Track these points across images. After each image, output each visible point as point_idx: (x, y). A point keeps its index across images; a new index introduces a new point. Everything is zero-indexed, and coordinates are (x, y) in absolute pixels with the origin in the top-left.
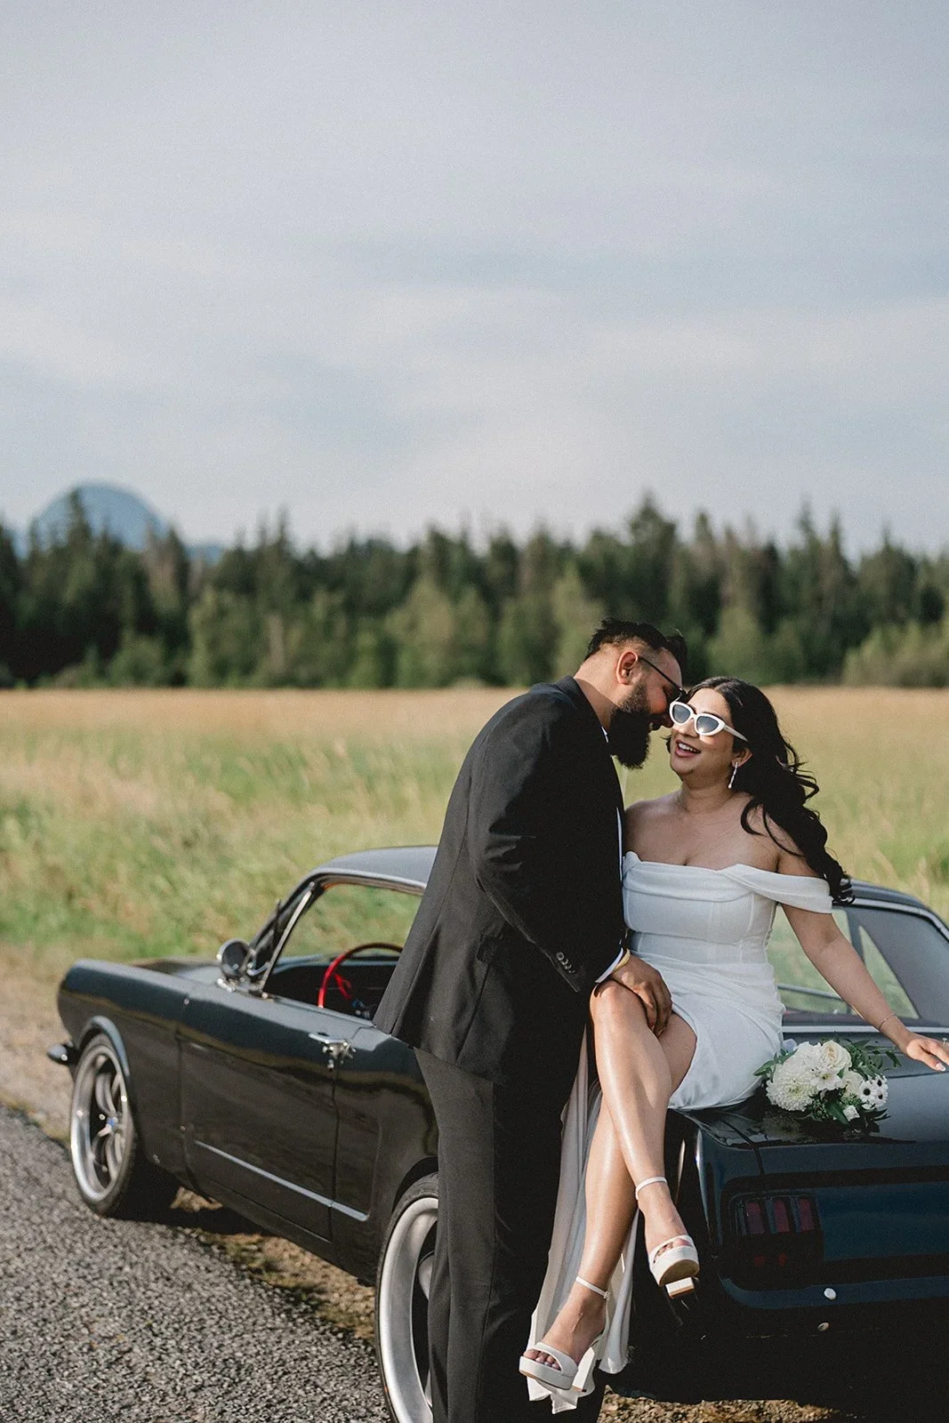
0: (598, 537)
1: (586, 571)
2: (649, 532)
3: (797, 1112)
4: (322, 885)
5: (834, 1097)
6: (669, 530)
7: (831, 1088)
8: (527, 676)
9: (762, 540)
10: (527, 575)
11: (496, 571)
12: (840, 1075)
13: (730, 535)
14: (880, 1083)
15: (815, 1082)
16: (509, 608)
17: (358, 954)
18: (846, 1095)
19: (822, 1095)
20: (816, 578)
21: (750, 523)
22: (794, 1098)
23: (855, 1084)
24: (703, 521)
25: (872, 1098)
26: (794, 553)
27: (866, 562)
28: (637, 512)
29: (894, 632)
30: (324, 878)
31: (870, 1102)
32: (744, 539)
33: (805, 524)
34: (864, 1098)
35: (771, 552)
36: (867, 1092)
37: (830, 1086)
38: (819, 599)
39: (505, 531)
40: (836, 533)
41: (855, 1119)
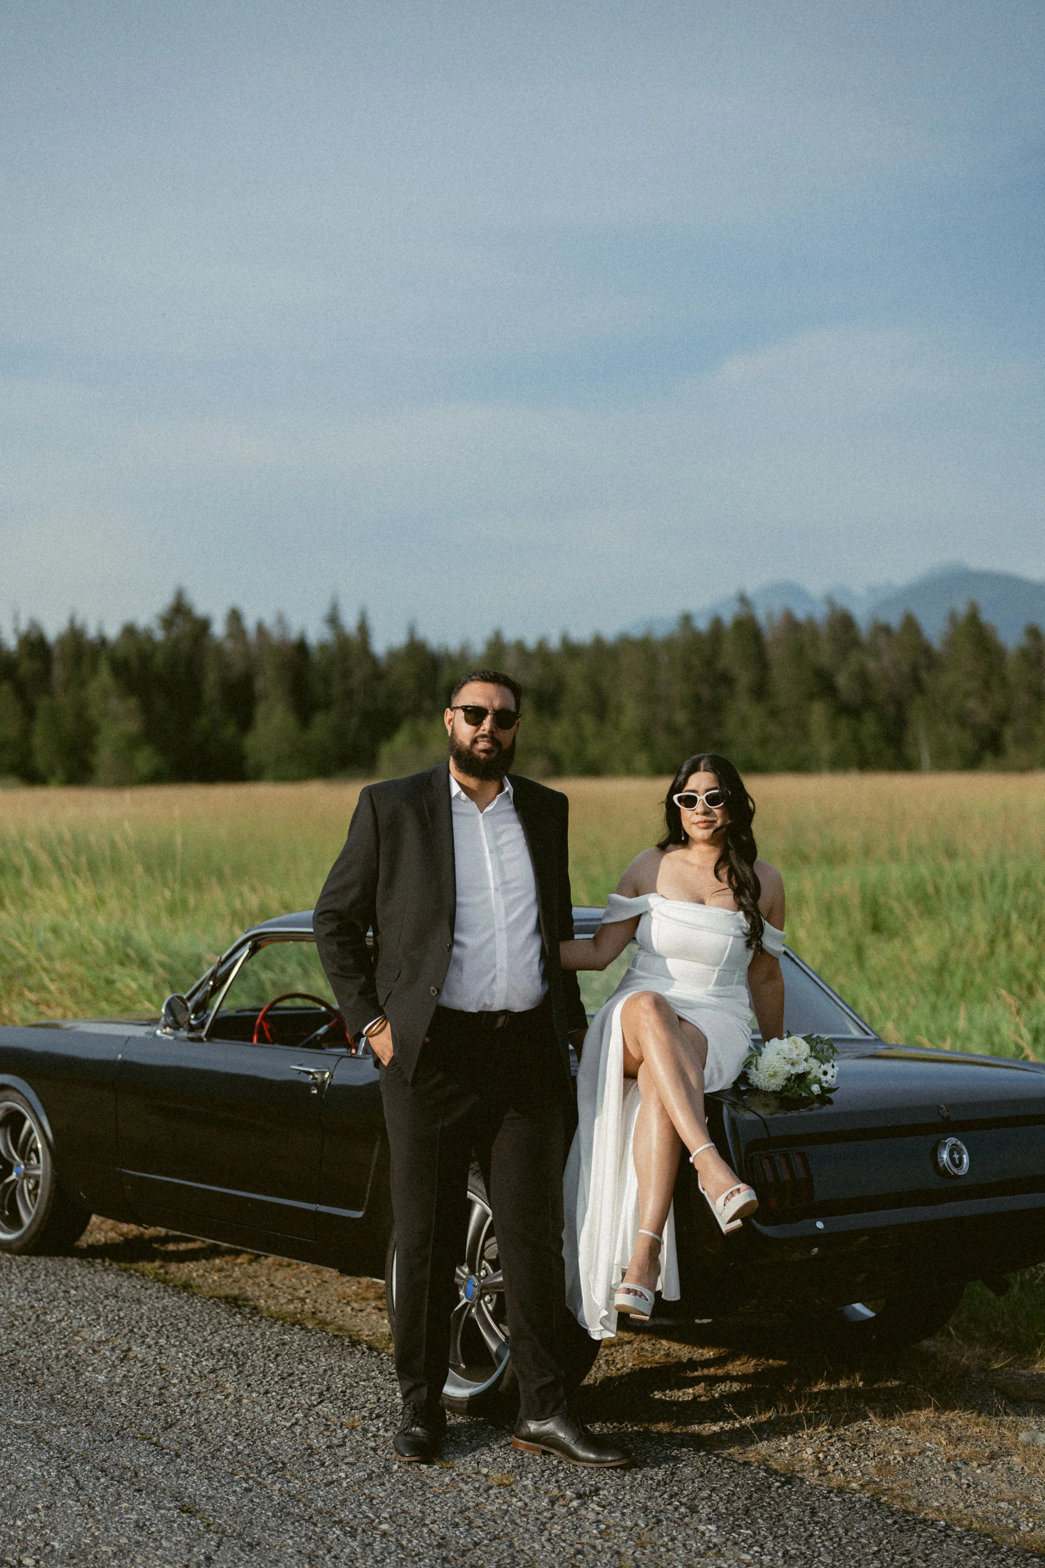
0: (129, 631)
1: (120, 668)
2: (182, 627)
3: (774, 1092)
4: (259, 943)
5: (801, 1078)
6: (203, 625)
7: (800, 1072)
8: (60, 773)
9: (294, 635)
10: (59, 671)
11: (27, 667)
12: (806, 1060)
13: (261, 629)
14: (833, 1066)
15: (788, 1067)
16: (43, 703)
17: (279, 1004)
18: (810, 1077)
19: (793, 1077)
20: (346, 674)
21: (281, 620)
22: (773, 1081)
23: (815, 1068)
24: (235, 617)
25: (829, 1077)
26: (323, 647)
27: (393, 655)
28: (166, 609)
29: (422, 724)
30: (261, 937)
31: (829, 1080)
32: (275, 632)
33: (333, 620)
34: (823, 1078)
35: (301, 647)
36: (825, 1073)
37: (800, 1069)
38: (349, 694)
39: (34, 625)
40: (363, 629)
41: (818, 1095)
